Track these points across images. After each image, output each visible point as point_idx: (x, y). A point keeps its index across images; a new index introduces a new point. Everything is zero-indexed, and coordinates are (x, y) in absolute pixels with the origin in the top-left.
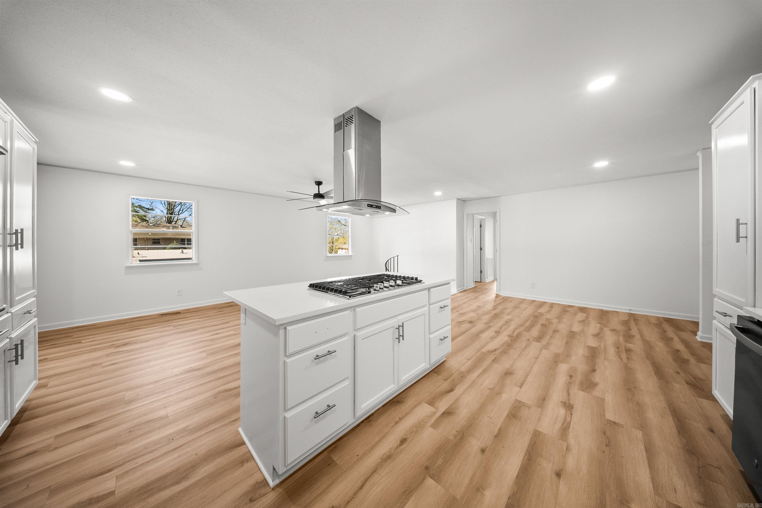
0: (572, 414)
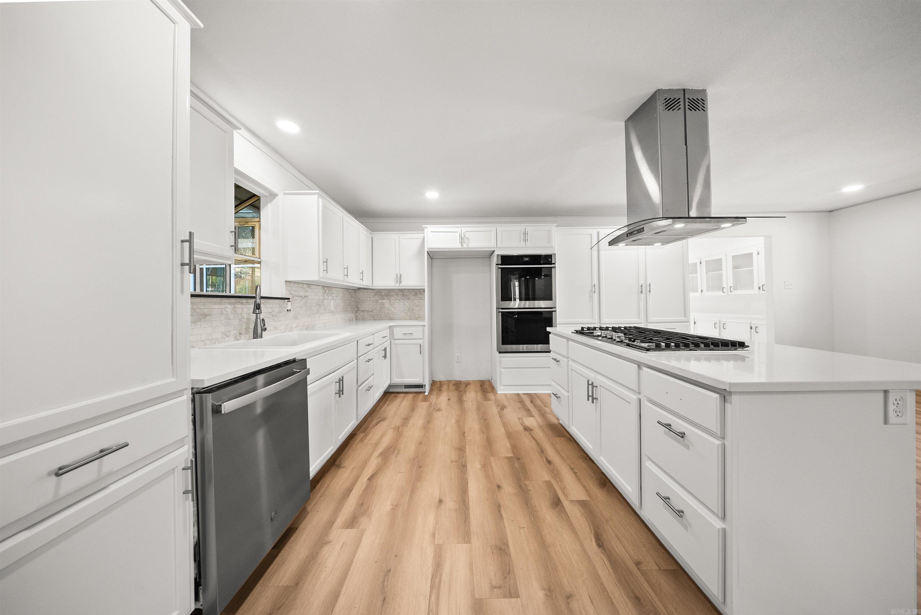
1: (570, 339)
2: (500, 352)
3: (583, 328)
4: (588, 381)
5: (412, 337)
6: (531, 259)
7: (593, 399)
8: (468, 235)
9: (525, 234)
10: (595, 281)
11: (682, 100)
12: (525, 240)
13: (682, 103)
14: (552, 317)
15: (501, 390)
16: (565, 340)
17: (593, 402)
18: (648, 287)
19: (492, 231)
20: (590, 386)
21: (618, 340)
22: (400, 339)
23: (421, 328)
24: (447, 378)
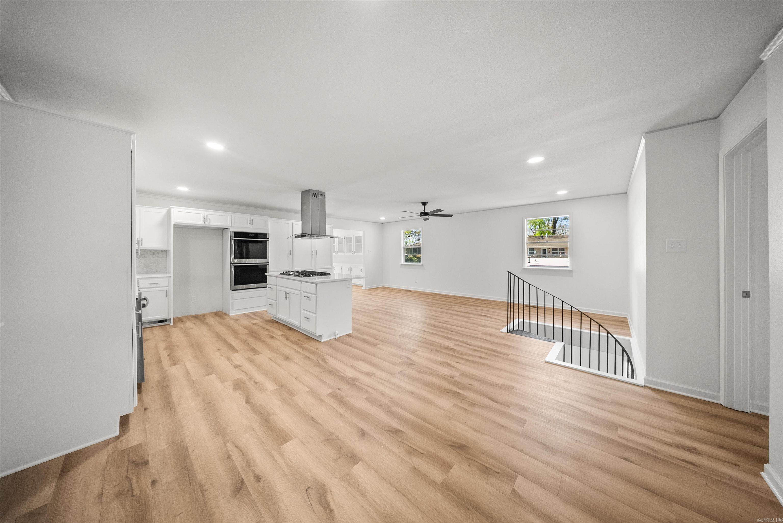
0: (232, 365)
1: (278, 277)
2: (232, 290)
3: (283, 272)
4: (285, 292)
5: (158, 286)
6: (254, 235)
7: (287, 298)
8: (209, 216)
9: (250, 220)
10: (291, 249)
11: (318, 194)
12: (250, 224)
13: (318, 195)
14: (267, 268)
15: (233, 314)
16: (276, 278)
17: (287, 299)
18: (316, 252)
19: (228, 216)
20: (286, 294)
21: (296, 275)
22: (146, 288)
23: (167, 279)
24: (183, 314)
